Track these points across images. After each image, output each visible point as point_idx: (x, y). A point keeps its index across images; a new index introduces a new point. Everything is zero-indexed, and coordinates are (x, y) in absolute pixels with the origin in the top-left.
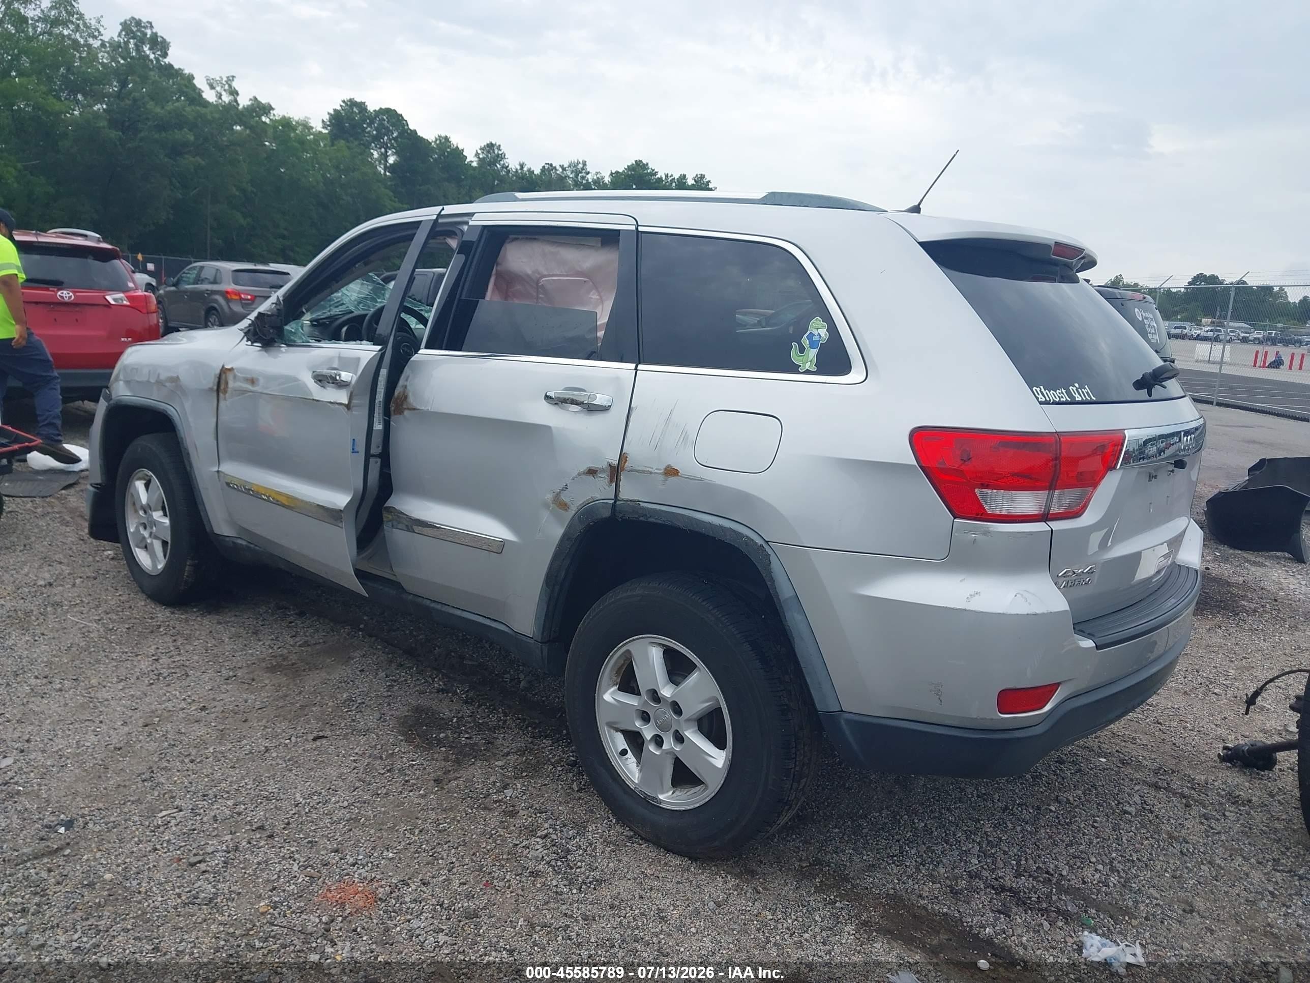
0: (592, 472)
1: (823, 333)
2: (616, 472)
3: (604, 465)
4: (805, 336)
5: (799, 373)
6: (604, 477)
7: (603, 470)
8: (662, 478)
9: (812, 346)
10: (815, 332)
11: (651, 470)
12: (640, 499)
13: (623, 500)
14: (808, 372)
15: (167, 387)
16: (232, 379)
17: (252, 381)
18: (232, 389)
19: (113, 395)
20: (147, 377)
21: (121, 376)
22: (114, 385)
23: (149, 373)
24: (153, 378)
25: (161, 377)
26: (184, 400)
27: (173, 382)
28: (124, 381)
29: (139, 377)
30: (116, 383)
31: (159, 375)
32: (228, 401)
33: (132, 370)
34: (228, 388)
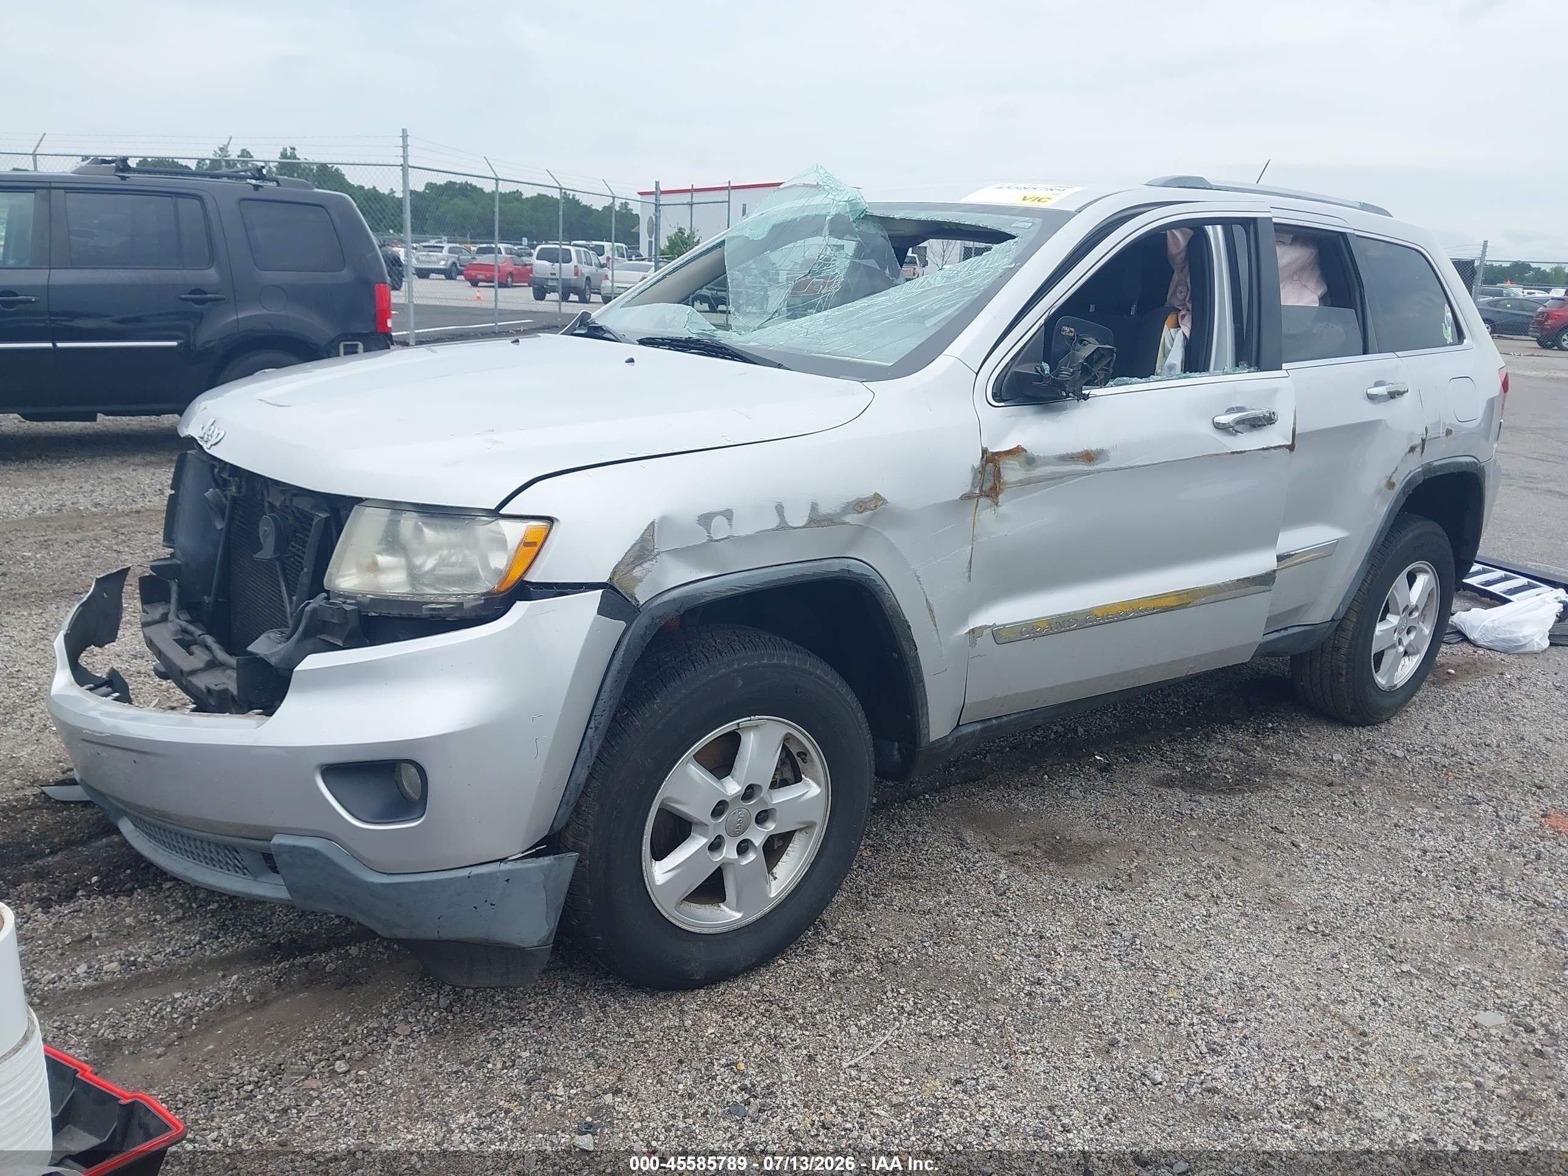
0: (1412, 449)
1: (1450, 314)
2: (1423, 445)
3: (1420, 441)
6: (1418, 452)
7: (1418, 446)
8: (1445, 439)
11: (1440, 435)
12: (1433, 461)
13: (1423, 466)
14: (1451, 344)
15: (848, 523)
16: (1017, 467)
17: (1088, 457)
18: (1022, 483)
19: (642, 595)
20: (773, 522)
21: (661, 545)
22: (637, 572)
23: (780, 509)
24: (797, 518)
25: (825, 509)
26: (890, 534)
27: (865, 509)
28: (675, 553)
29: (743, 528)
30: (646, 565)
31: (814, 507)
32: (1008, 505)
33: (705, 520)
34: (1005, 483)
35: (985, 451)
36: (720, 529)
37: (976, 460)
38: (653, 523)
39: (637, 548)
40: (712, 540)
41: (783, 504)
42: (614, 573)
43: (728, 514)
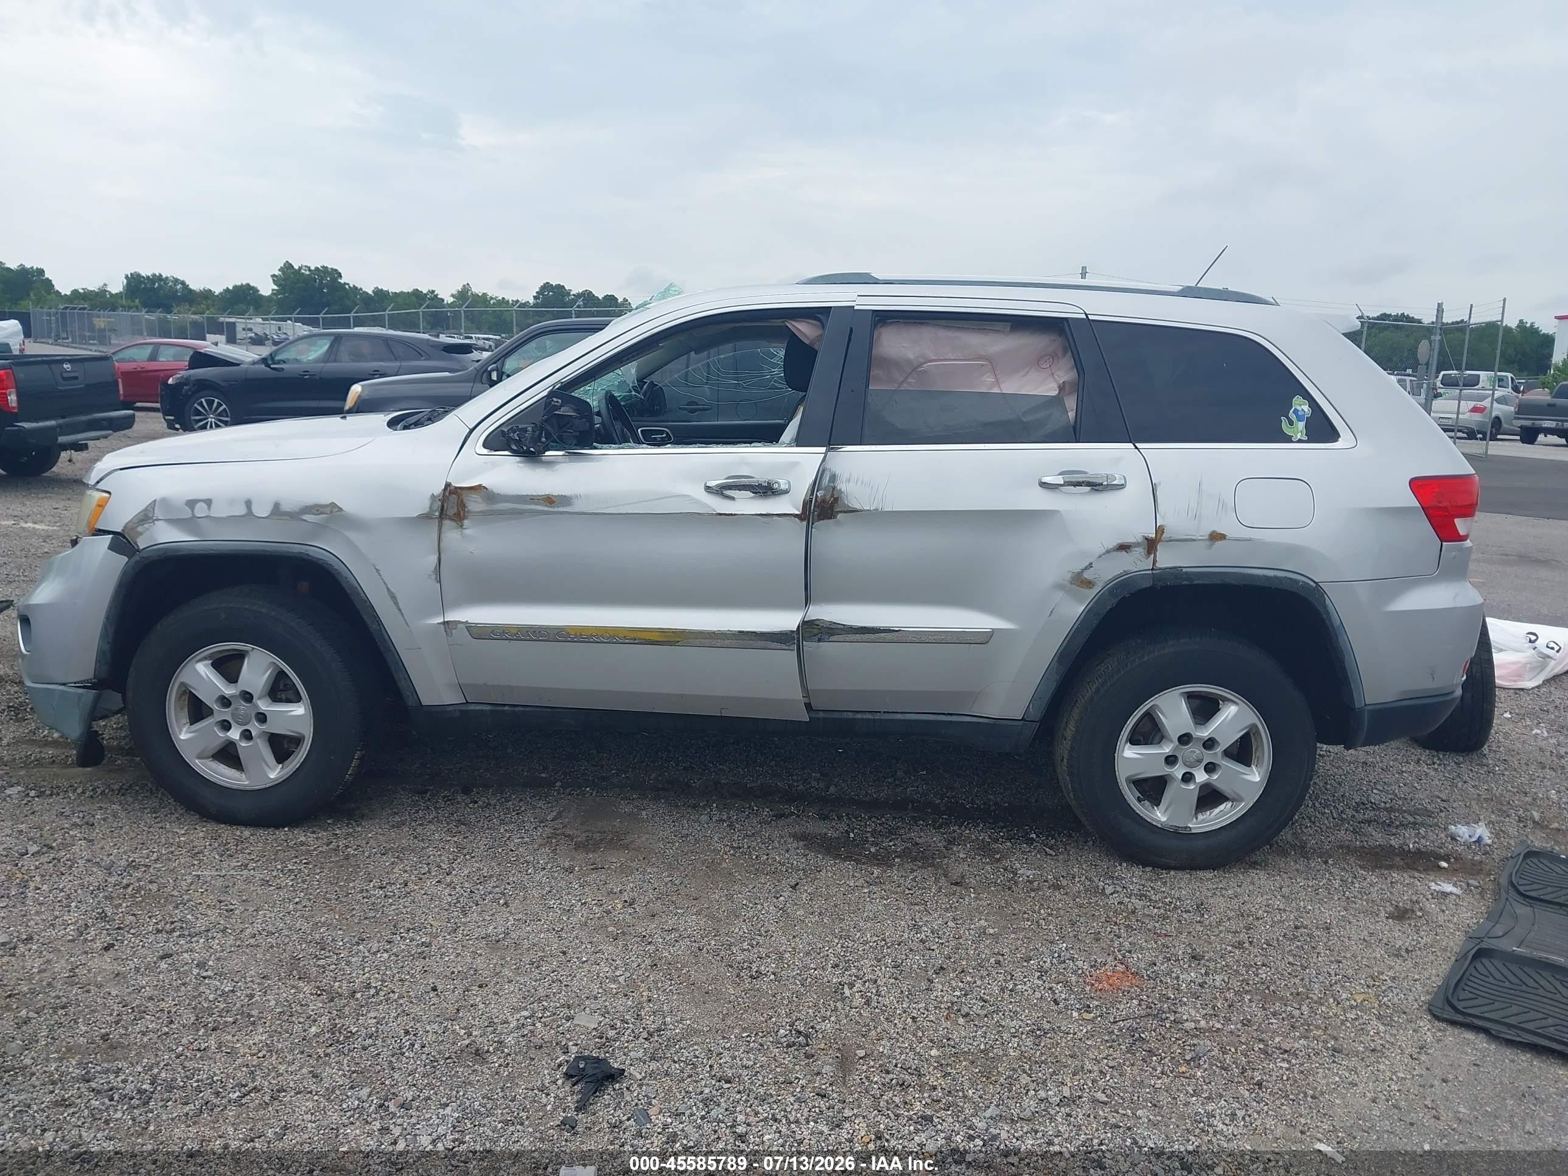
0: (1124, 547)
1: (1306, 408)
2: (1151, 545)
3: (1140, 540)
4: (1291, 411)
5: (1292, 442)
6: (1139, 552)
7: (1138, 545)
8: (1208, 543)
9: (1299, 419)
10: (1299, 408)
11: (1194, 537)
12: (1182, 565)
13: (1160, 569)
14: (1300, 441)
15: (305, 521)
16: (480, 500)
17: (549, 500)
18: (483, 513)
19: (142, 543)
20: (241, 510)
21: (158, 513)
22: (140, 529)
23: (248, 504)
24: (262, 510)
25: (286, 507)
26: (351, 535)
27: (322, 513)
28: (170, 521)
29: (218, 511)
30: (146, 526)
31: (277, 506)
32: (471, 529)
33: (192, 504)
34: (469, 512)
35: (448, 485)
36: (200, 510)
37: (438, 489)
38: (155, 501)
39: (142, 514)
40: (194, 516)
41: (253, 501)
42: (125, 527)
43: (208, 502)
